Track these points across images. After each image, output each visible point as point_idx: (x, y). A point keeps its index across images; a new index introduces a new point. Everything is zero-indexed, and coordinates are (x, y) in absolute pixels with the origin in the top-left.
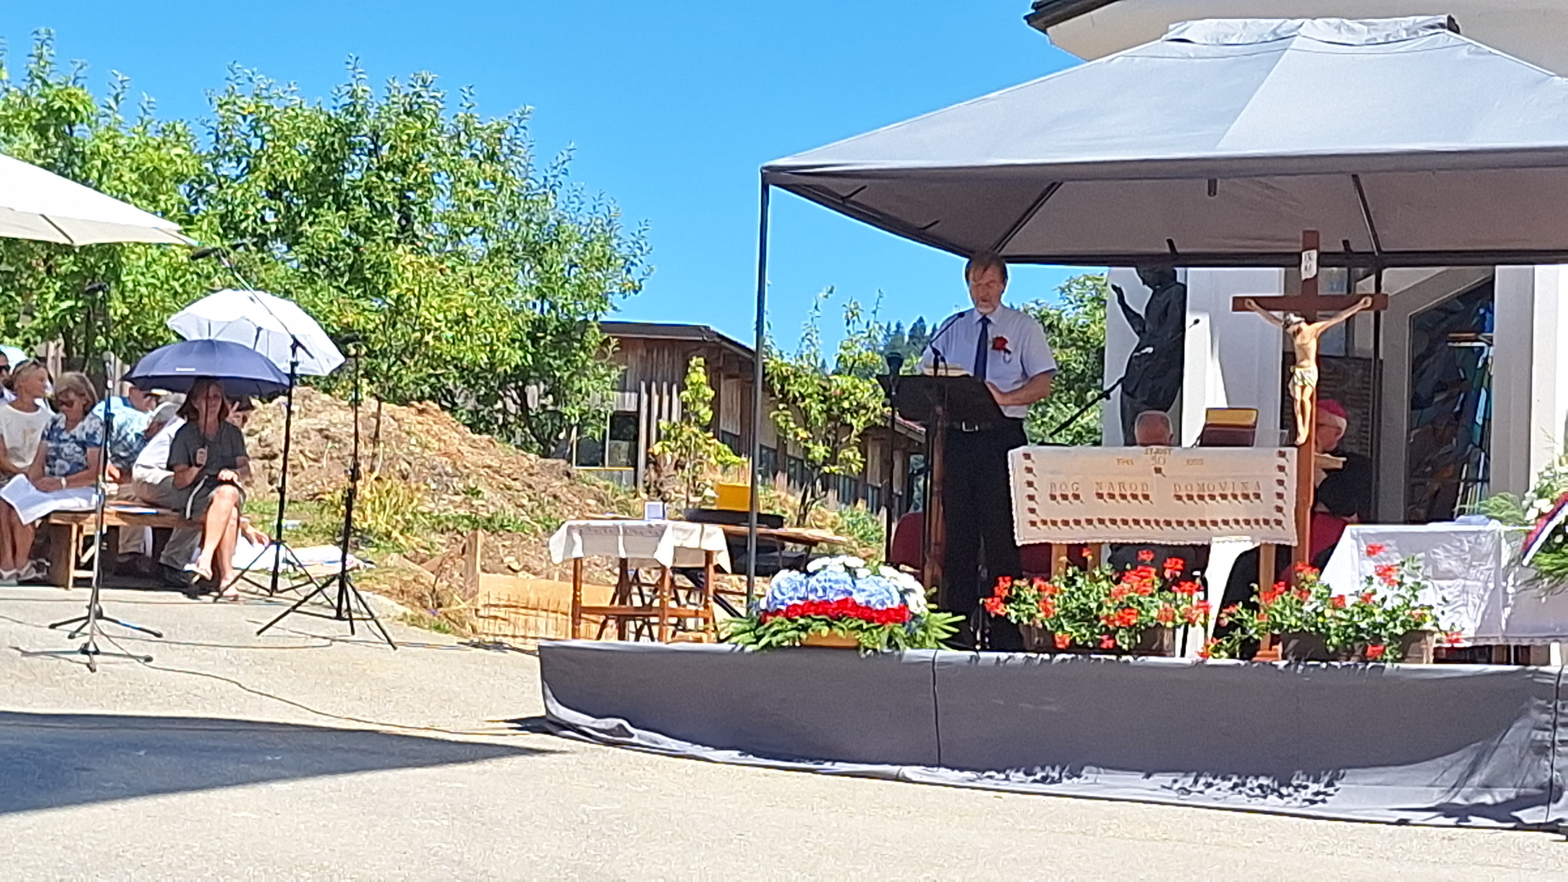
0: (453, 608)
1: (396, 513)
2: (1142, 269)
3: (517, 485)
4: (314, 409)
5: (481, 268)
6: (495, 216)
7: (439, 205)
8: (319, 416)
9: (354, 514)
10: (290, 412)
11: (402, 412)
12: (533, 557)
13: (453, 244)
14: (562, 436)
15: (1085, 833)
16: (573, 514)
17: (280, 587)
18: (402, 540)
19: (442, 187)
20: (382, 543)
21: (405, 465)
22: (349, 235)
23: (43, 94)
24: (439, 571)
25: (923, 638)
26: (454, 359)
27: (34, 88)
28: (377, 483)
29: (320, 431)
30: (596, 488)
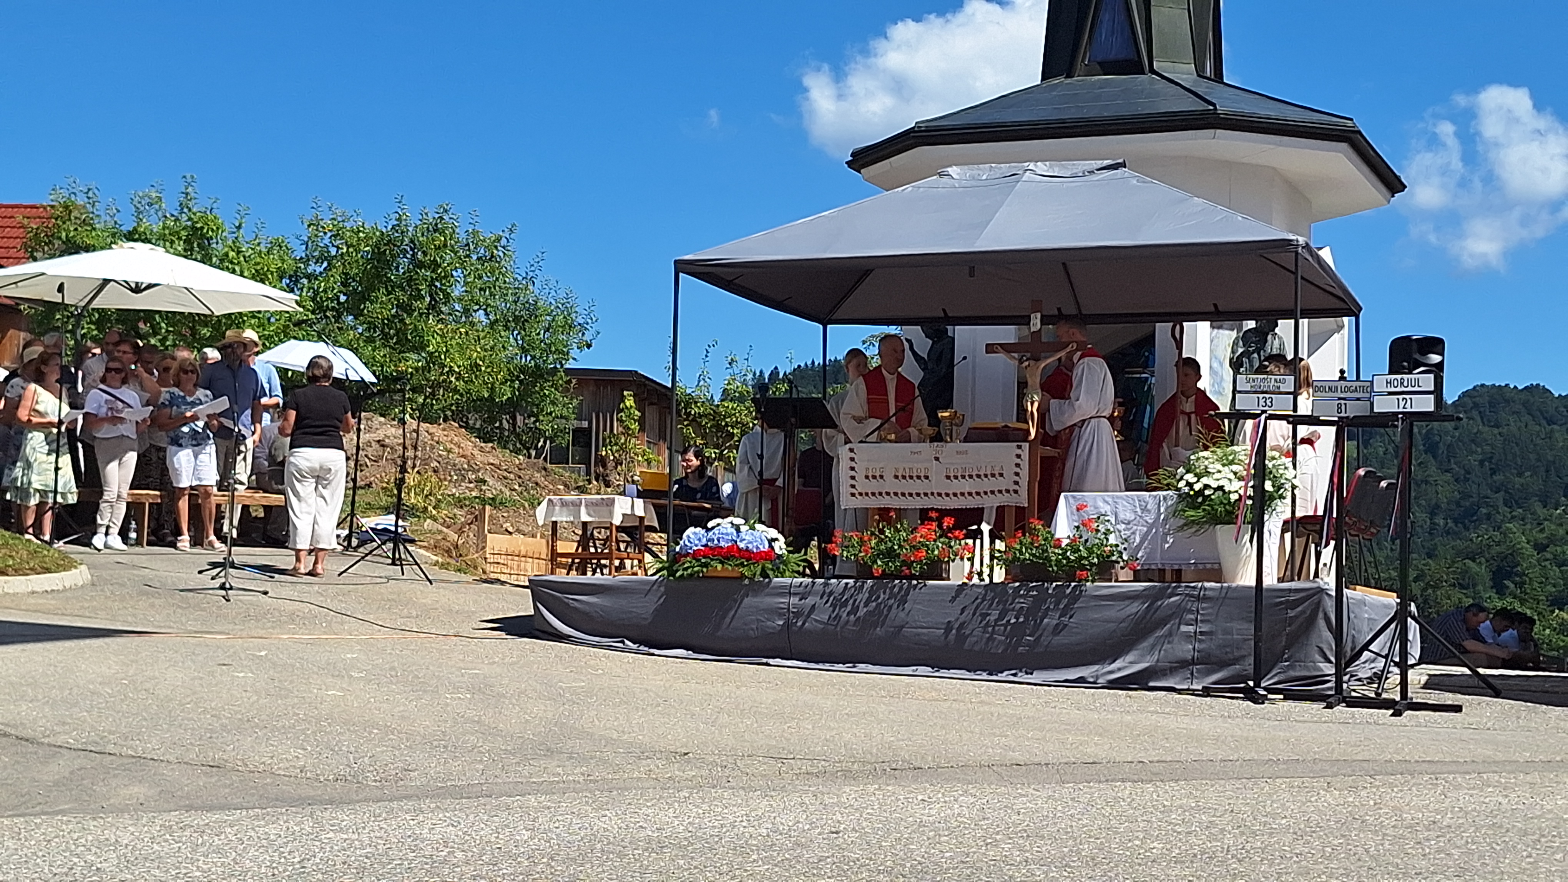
0: (470, 557)
1: (430, 494)
2: (925, 328)
4: (374, 427)
5: (485, 333)
6: (494, 298)
7: (457, 291)
8: (378, 432)
9: (403, 496)
10: (359, 430)
11: (433, 429)
12: (523, 524)
13: (466, 317)
14: (540, 444)
15: (892, 697)
18: (434, 512)
19: (459, 279)
20: (421, 515)
21: (436, 464)
22: (397, 312)
23: (190, 219)
24: (460, 532)
25: (784, 570)
26: (467, 393)
27: (184, 215)
28: (417, 476)
29: (379, 441)
30: (563, 478)
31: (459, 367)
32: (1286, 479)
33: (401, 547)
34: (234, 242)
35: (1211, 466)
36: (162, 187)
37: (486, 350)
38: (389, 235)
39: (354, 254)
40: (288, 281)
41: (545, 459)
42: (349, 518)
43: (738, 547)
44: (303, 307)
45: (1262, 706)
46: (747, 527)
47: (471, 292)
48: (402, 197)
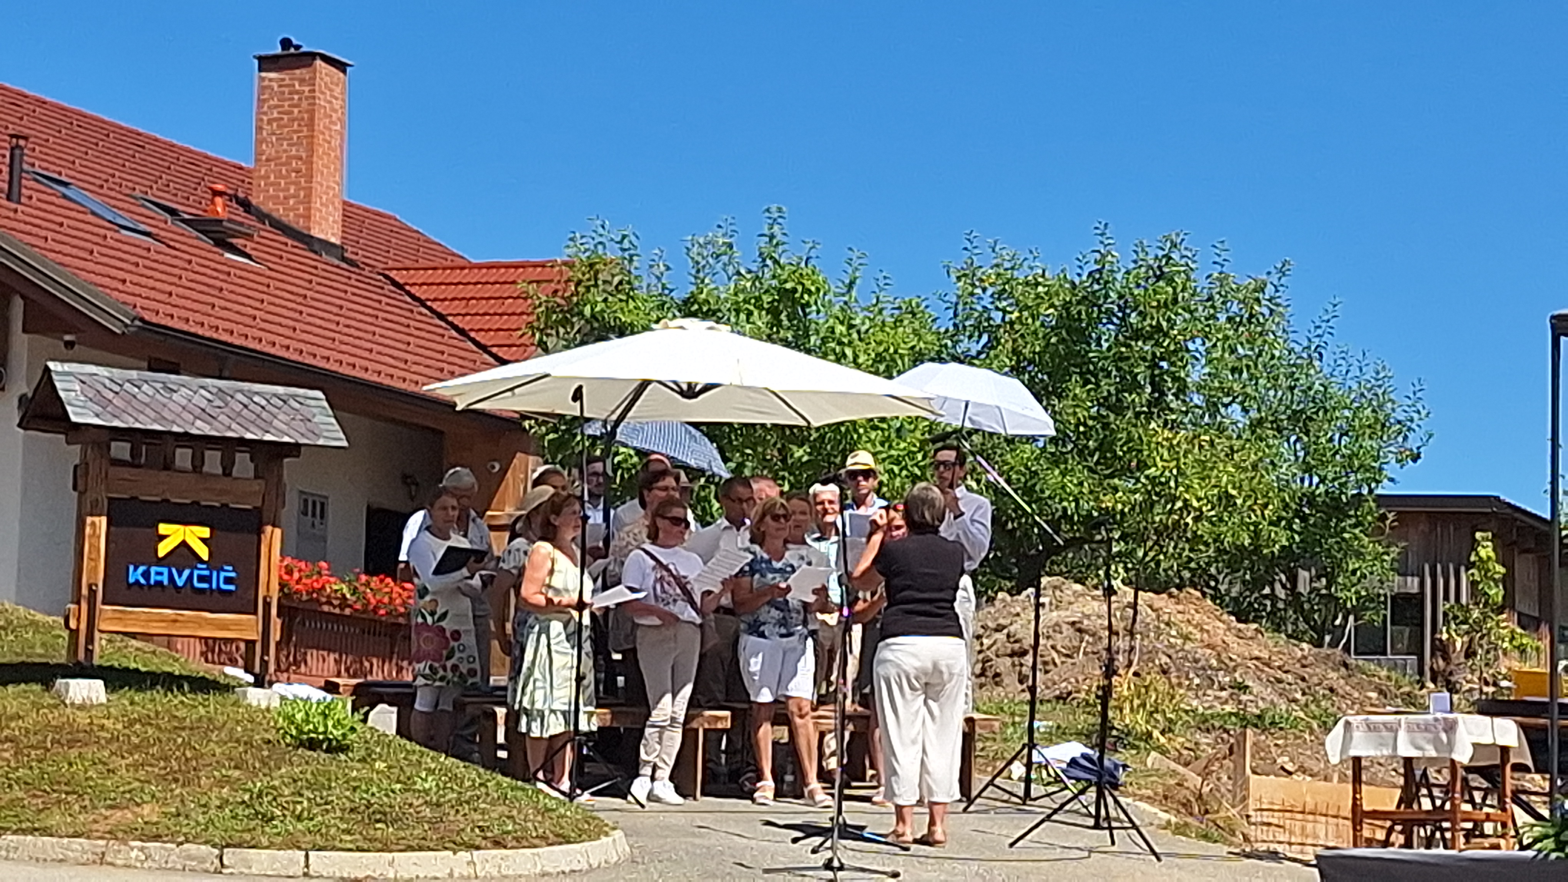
0: (1222, 814)
1: (1157, 711)
3: (1290, 678)
4: (1066, 599)
5: (1242, 442)
6: (1256, 384)
7: (1196, 374)
8: (1071, 607)
9: (1110, 714)
10: (1038, 605)
11: (1160, 601)
12: (1309, 757)
13: (1210, 416)
14: (1337, 622)
16: (1352, 709)
17: (1033, 794)
18: (1163, 740)
19: (1198, 355)
20: (1142, 744)
21: (1165, 659)
22: (1098, 411)
23: (774, 277)
24: (1205, 774)
26: (1215, 541)
27: (766, 270)
28: (1135, 678)
29: (1073, 623)
30: (1376, 679)
31: (1199, 499)
33: (1109, 797)
34: (842, 309)
36: (733, 228)
37: (1245, 470)
38: (1084, 288)
39: (1030, 321)
41: (1346, 648)
42: (1026, 751)
47: (1216, 376)
48: (1106, 225)
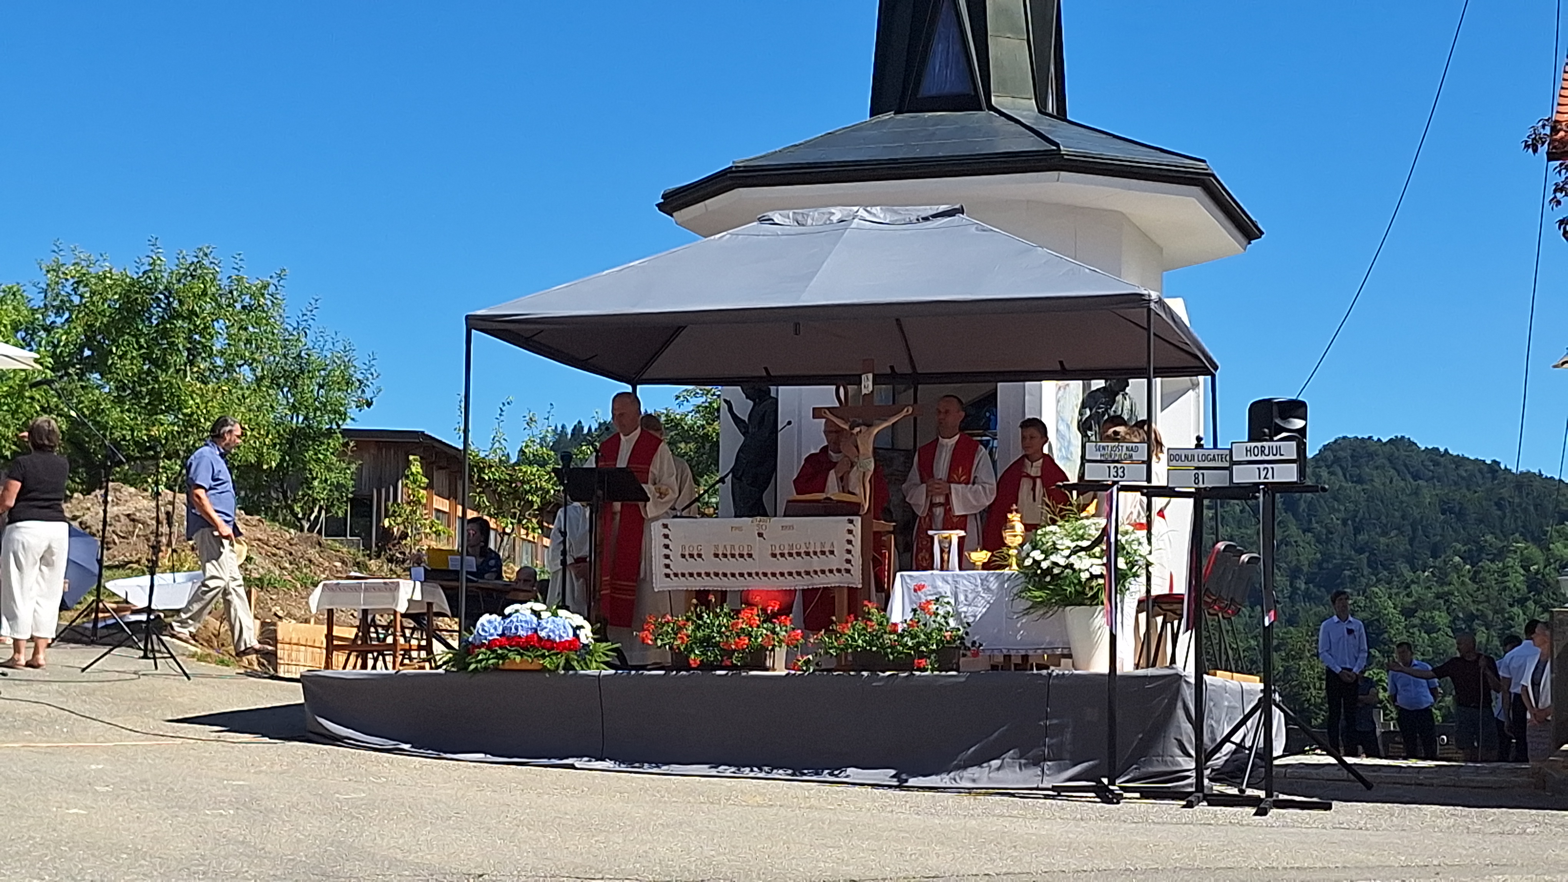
2: (745, 388)
4: (123, 499)
5: (250, 391)
8: (128, 504)
10: (106, 502)
12: (294, 607)
13: (228, 373)
14: (314, 516)
16: (325, 575)
19: (221, 331)
25: (591, 661)
29: (128, 515)
30: (340, 554)
32: (1140, 555)
33: (154, 637)
35: (1060, 542)
37: (252, 411)
38: (141, 282)
40: (24, 334)
41: (320, 532)
42: (94, 605)
43: (538, 636)
44: (41, 364)
45: (1118, 806)
46: (549, 614)
47: (234, 345)
48: (157, 239)
